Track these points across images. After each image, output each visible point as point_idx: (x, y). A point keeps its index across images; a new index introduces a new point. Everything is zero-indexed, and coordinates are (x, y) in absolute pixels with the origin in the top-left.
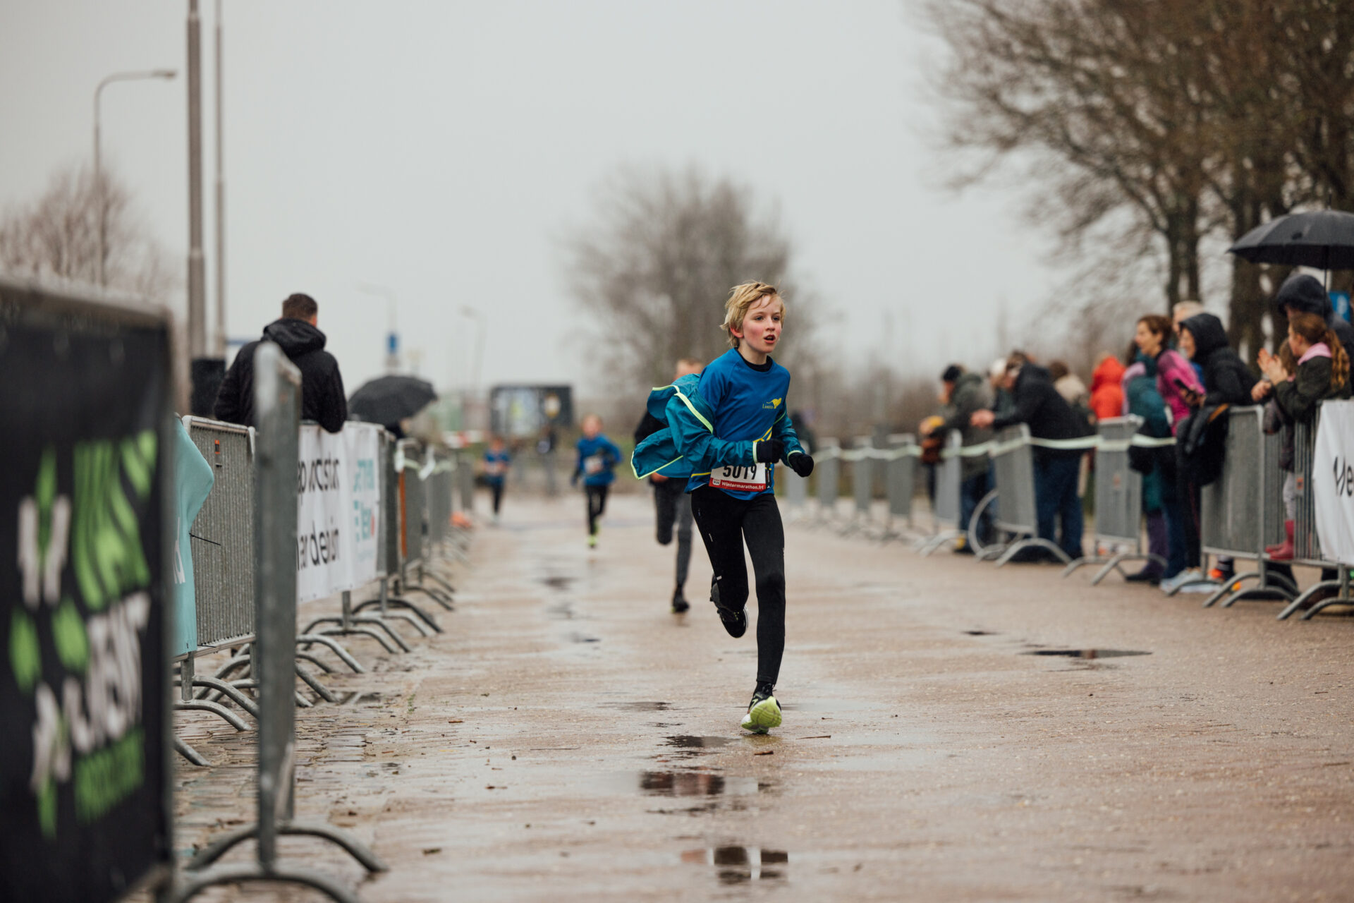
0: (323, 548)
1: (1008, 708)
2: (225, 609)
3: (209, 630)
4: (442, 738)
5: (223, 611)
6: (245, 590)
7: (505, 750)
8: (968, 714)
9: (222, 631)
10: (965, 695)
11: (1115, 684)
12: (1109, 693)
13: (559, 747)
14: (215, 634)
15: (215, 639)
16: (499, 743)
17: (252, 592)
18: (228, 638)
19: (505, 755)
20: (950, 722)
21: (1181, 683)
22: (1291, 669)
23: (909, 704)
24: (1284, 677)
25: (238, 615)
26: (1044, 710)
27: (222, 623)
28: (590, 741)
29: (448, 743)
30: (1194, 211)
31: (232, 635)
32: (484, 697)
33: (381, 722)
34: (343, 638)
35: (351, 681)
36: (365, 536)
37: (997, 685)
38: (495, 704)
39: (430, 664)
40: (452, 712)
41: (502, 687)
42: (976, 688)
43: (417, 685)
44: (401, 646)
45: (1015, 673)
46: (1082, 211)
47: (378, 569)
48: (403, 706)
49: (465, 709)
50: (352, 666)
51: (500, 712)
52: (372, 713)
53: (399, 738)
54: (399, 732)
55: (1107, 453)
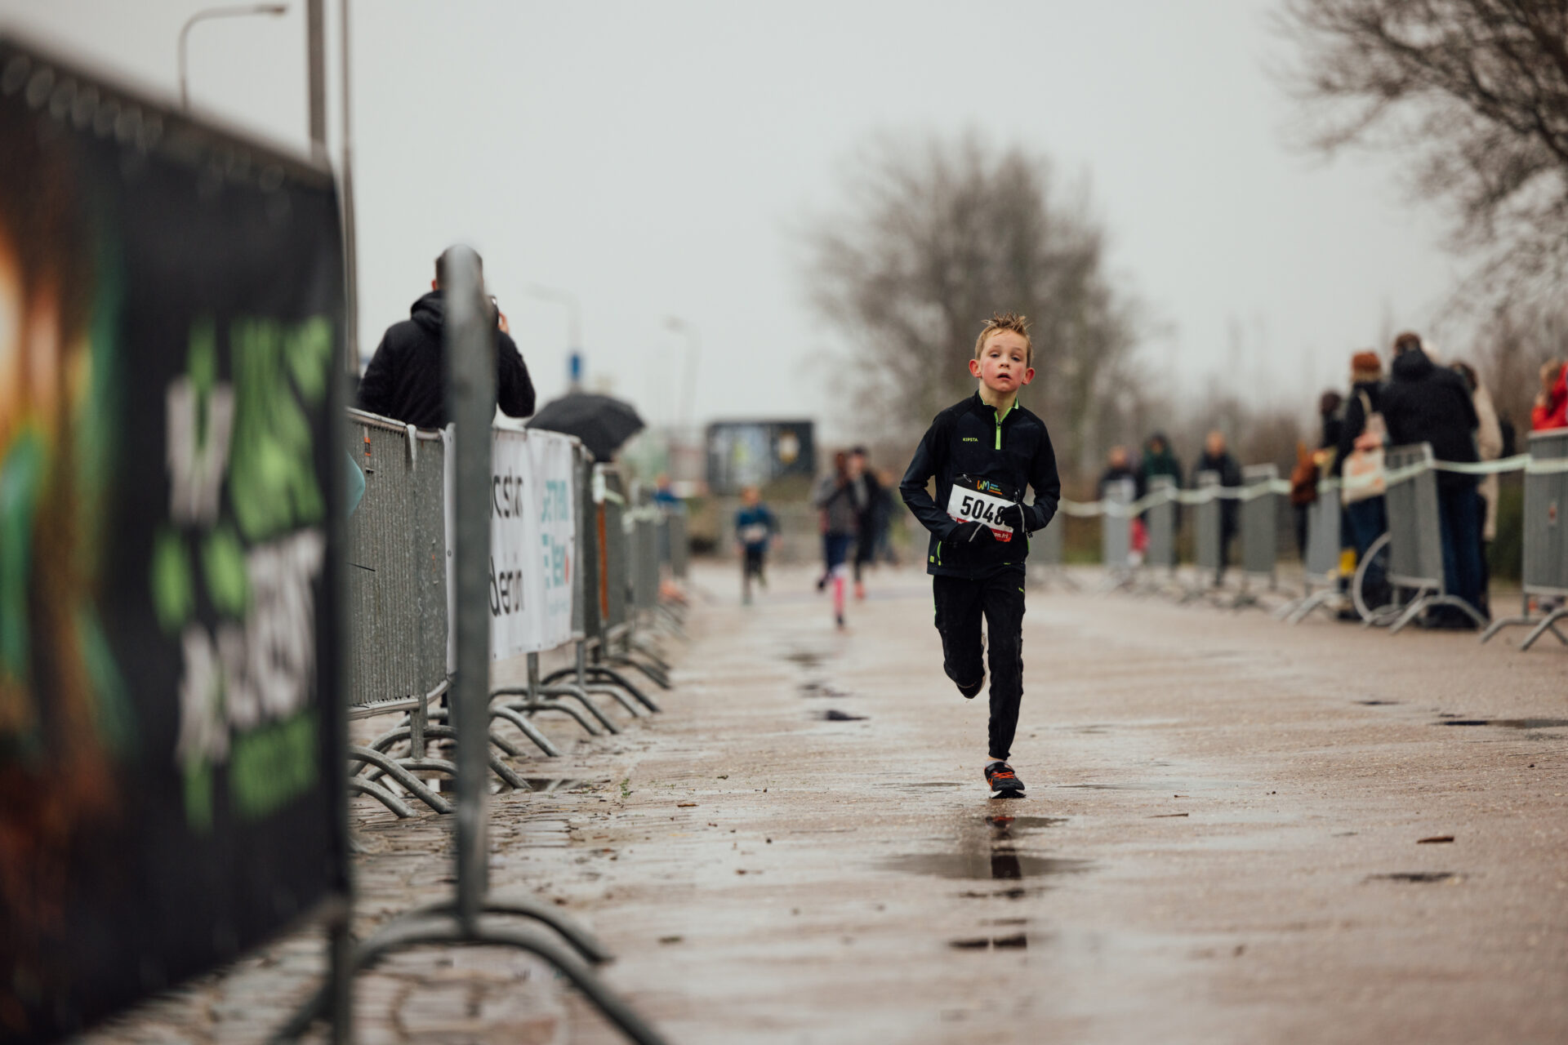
0: (504, 593)
1: (1421, 782)
2: (378, 661)
3: (359, 687)
4: (671, 822)
5: (377, 664)
6: (404, 639)
7: (756, 834)
8: (1369, 789)
9: (375, 690)
10: (1363, 770)
12: (1556, 764)
13: (827, 830)
14: (367, 694)
15: (367, 700)
16: (748, 826)
17: (414, 642)
18: (383, 700)
19: (756, 838)
20: (1346, 798)
23: (1289, 781)
25: (396, 671)
26: (1470, 784)
27: (375, 680)
28: (868, 822)
29: (679, 827)
31: (388, 697)
32: (722, 779)
33: (588, 807)
34: (529, 716)
35: (543, 766)
36: (557, 582)
37: (1405, 758)
38: (738, 787)
39: (646, 745)
40: (680, 795)
41: (744, 769)
42: (1377, 762)
43: (631, 769)
44: (606, 725)
45: (1428, 744)
46: (1493, 179)
47: (574, 627)
48: (614, 791)
49: (698, 793)
50: (544, 748)
51: (745, 795)
52: (575, 799)
53: (613, 823)
54: (613, 817)
55: (1539, 477)
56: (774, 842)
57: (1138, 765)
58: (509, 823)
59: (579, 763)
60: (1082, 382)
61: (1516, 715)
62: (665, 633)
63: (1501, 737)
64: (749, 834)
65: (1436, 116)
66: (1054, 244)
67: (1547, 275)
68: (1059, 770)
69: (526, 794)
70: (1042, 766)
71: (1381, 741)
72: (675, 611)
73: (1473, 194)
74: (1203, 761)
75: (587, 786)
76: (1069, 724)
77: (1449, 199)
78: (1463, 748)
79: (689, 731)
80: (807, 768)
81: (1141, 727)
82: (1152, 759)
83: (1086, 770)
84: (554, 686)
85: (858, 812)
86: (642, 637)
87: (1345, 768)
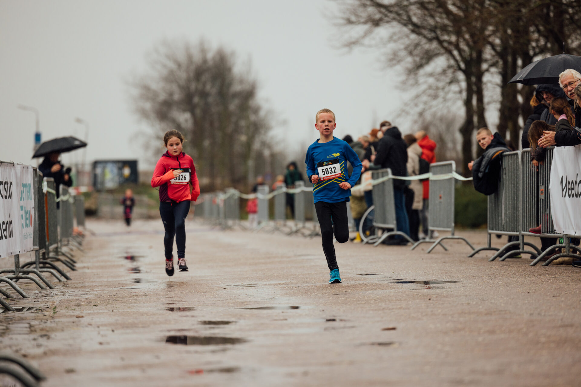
0: (4, 230)
1: (384, 306)
4: (72, 324)
7: (108, 328)
8: (362, 309)
10: (360, 301)
11: (442, 294)
12: (439, 298)
13: (138, 326)
16: (105, 325)
19: (108, 330)
21: (478, 293)
22: (539, 287)
24: (535, 290)
26: (404, 307)
28: (155, 323)
29: (76, 326)
30: (480, 60)
32: (95, 307)
33: (39, 318)
34: (16, 281)
35: (21, 302)
36: (27, 226)
37: (378, 297)
38: (101, 310)
39: (64, 293)
40: (77, 313)
41: (104, 302)
42: (366, 298)
43: (57, 303)
44: (48, 285)
45: (387, 291)
46: (418, 59)
47: (34, 244)
48: (50, 311)
49: (85, 312)
50: (21, 294)
51: (104, 313)
52: (33, 315)
53: (49, 324)
54: (49, 322)
55: (435, 181)
56: (116, 332)
57: (268, 300)
58: (5, 325)
59: (36, 300)
60: (249, 145)
61: (425, 280)
62: (74, 248)
63: (418, 288)
64: (105, 328)
65: (394, 34)
66: (237, 88)
67: (440, 100)
68: (235, 302)
69: (14, 313)
70: (228, 300)
71: (369, 289)
72: (79, 239)
73: (410, 66)
74: (295, 298)
75: (39, 310)
76: (240, 283)
77: (399, 68)
78: (402, 292)
79: (82, 287)
80: (131, 301)
81: (269, 285)
82: (274, 297)
83: (246, 302)
84: (25, 269)
85: (151, 319)
86: (64, 249)
87: (353, 301)
